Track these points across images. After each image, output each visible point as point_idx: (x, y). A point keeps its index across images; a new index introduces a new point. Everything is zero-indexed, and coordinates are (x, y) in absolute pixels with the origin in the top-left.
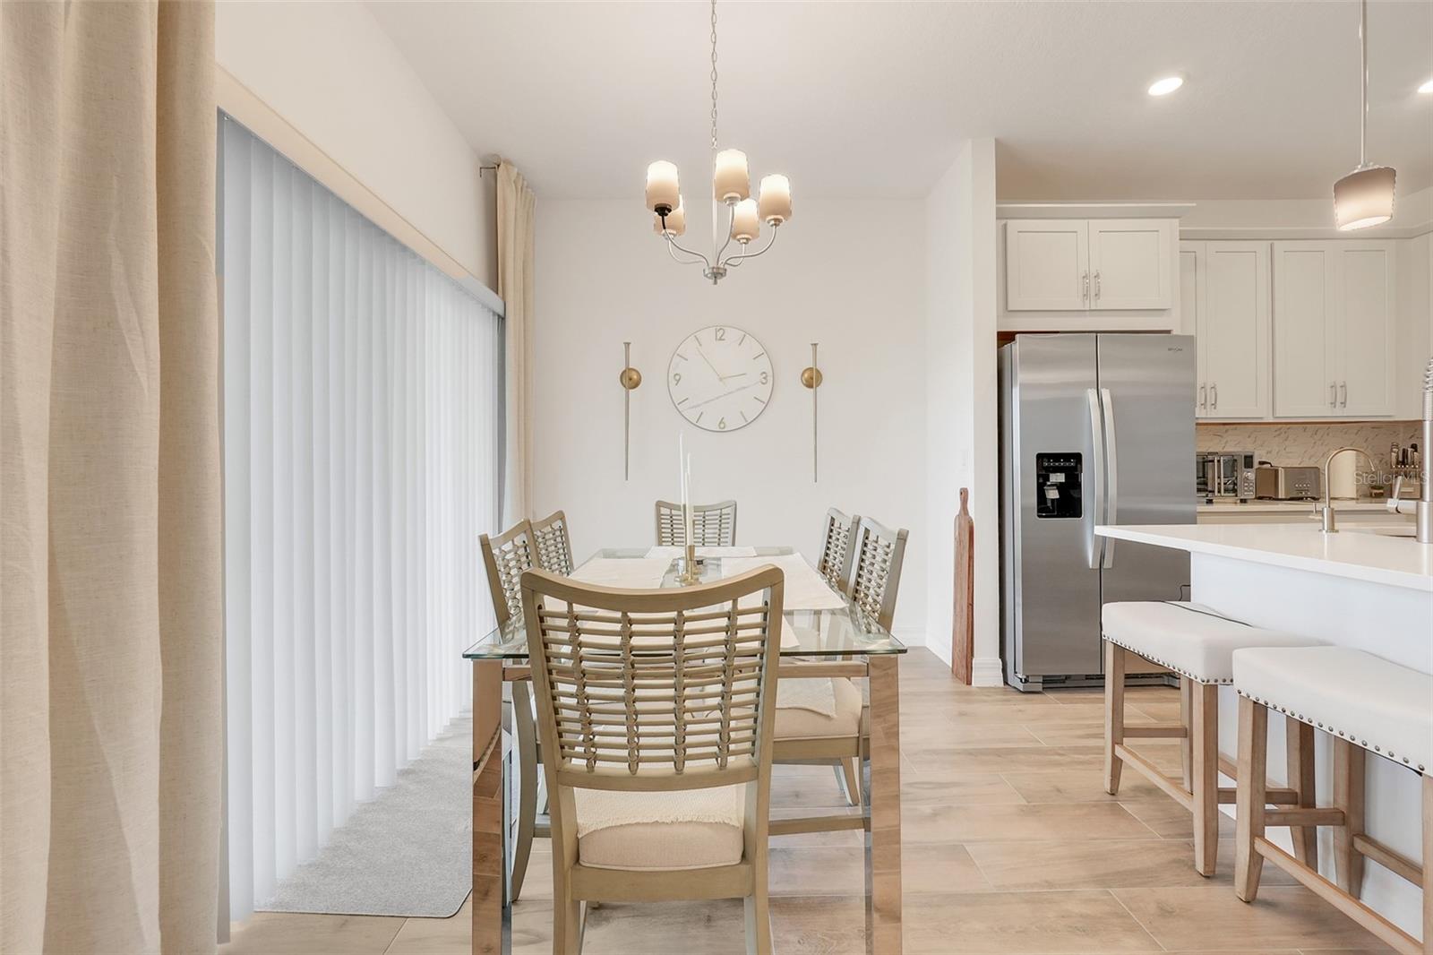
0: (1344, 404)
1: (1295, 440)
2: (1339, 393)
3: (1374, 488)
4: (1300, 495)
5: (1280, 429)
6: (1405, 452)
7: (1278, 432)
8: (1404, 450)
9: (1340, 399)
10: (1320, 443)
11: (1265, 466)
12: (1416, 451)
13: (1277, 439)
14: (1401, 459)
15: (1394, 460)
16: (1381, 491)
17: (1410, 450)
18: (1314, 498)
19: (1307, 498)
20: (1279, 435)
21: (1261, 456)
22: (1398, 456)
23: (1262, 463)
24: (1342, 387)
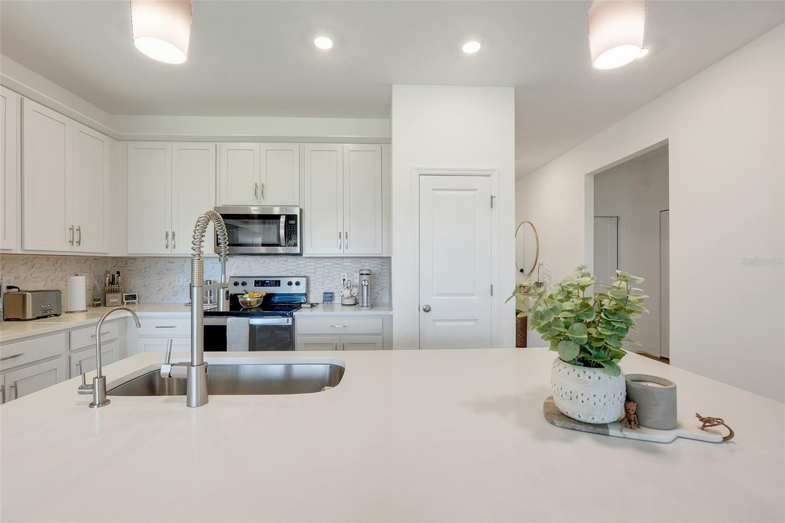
0: (79, 243)
1: (40, 268)
2: (76, 234)
3: (95, 300)
4: (45, 314)
5: (27, 258)
6: (113, 276)
7: (24, 262)
8: (113, 275)
9: (76, 239)
10: (60, 269)
11: (13, 290)
12: (119, 276)
13: (24, 266)
14: (111, 281)
15: (107, 282)
16: (100, 302)
17: (116, 275)
18: (56, 315)
19: (50, 315)
20: (26, 263)
21: (8, 281)
22: (109, 280)
23: (9, 288)
24: (77, 230)
